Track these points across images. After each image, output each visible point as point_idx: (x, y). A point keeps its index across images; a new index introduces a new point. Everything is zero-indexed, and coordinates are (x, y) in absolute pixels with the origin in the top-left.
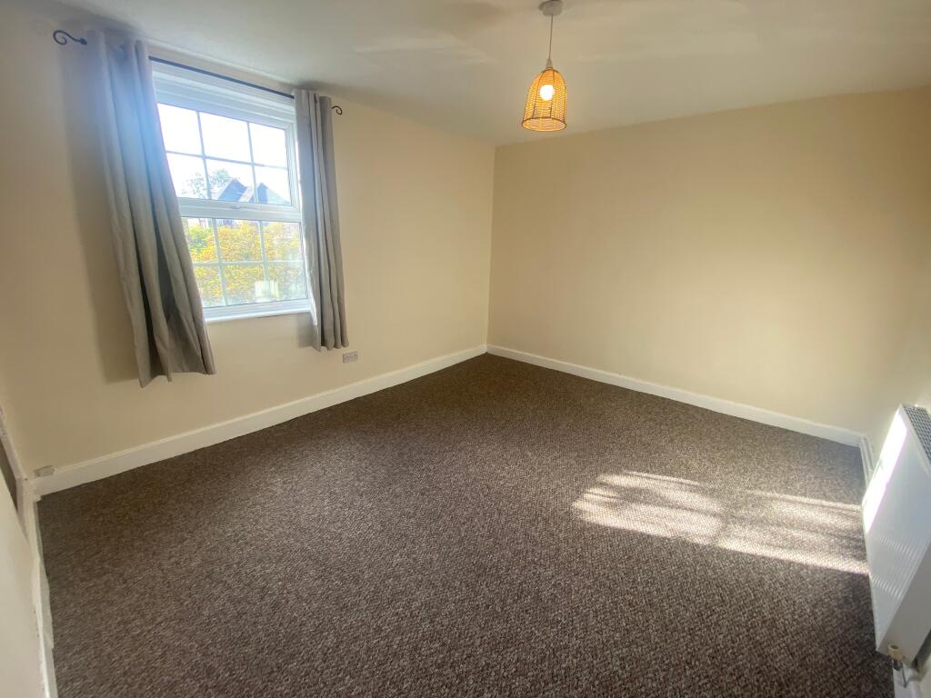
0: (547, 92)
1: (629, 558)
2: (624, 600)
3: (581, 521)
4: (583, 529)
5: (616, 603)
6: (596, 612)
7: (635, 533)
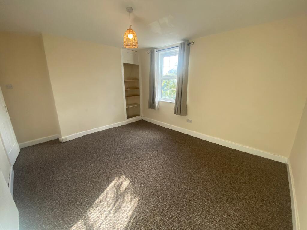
0: (130, 36)
1: (97, 183)
2: (87, 177)
3: (117, 176)
4: (113, 176)
5: (87, 175)
6: (88, 171)
7: (105, 189)
